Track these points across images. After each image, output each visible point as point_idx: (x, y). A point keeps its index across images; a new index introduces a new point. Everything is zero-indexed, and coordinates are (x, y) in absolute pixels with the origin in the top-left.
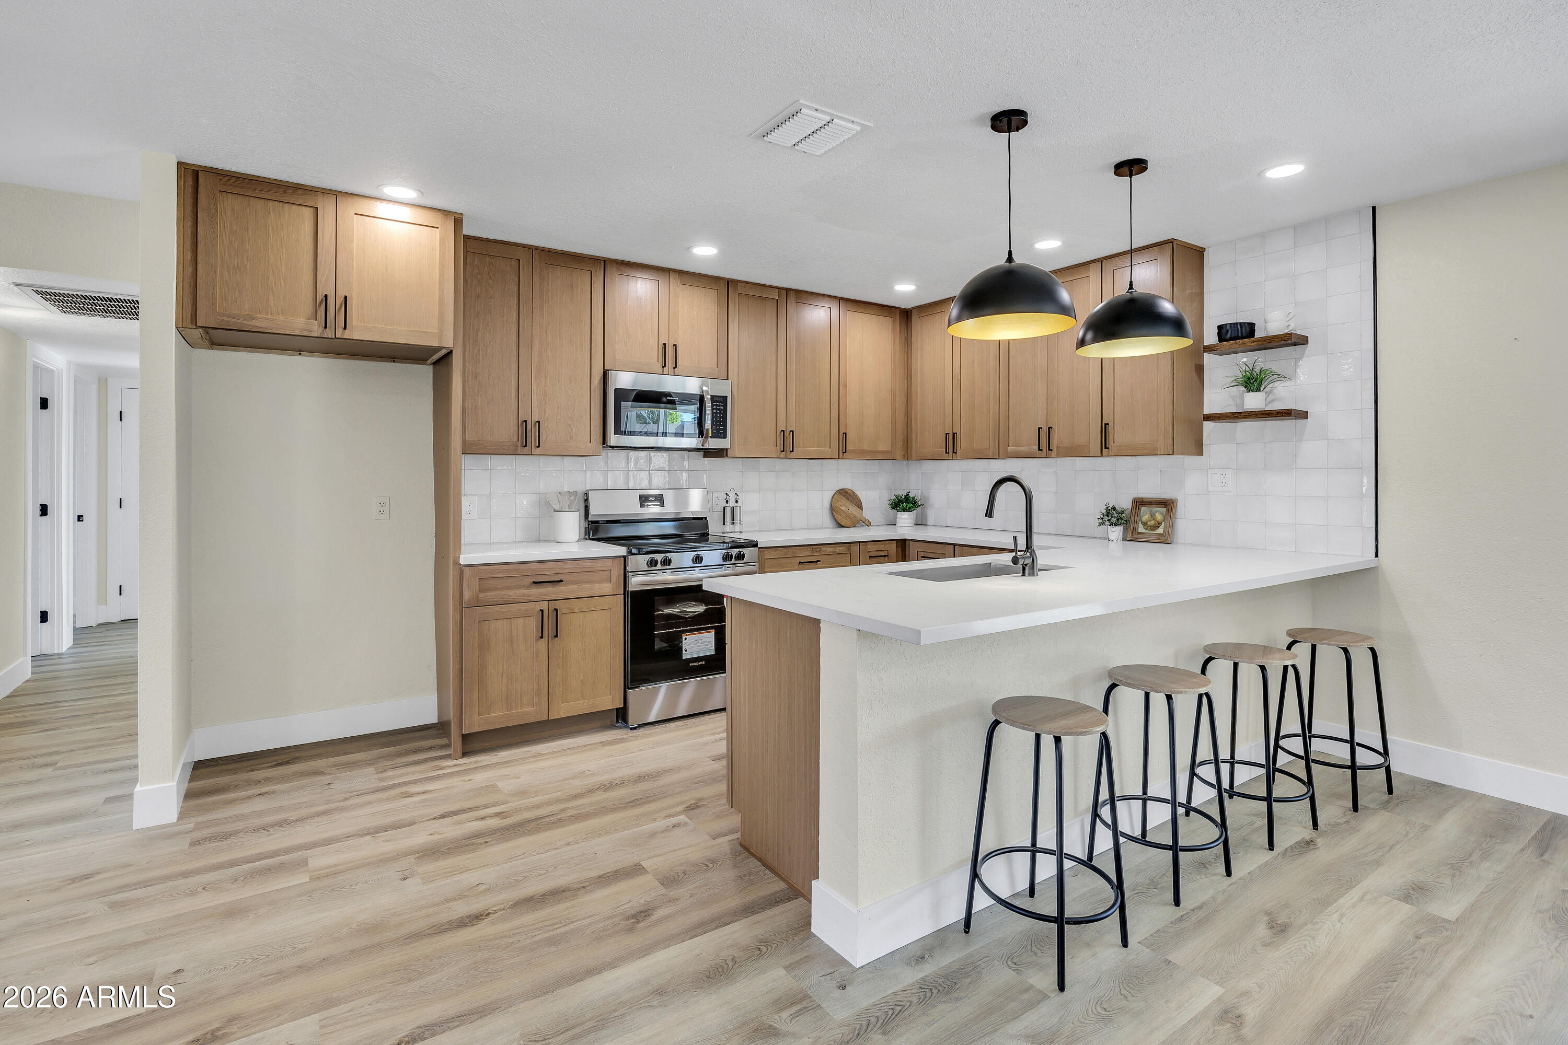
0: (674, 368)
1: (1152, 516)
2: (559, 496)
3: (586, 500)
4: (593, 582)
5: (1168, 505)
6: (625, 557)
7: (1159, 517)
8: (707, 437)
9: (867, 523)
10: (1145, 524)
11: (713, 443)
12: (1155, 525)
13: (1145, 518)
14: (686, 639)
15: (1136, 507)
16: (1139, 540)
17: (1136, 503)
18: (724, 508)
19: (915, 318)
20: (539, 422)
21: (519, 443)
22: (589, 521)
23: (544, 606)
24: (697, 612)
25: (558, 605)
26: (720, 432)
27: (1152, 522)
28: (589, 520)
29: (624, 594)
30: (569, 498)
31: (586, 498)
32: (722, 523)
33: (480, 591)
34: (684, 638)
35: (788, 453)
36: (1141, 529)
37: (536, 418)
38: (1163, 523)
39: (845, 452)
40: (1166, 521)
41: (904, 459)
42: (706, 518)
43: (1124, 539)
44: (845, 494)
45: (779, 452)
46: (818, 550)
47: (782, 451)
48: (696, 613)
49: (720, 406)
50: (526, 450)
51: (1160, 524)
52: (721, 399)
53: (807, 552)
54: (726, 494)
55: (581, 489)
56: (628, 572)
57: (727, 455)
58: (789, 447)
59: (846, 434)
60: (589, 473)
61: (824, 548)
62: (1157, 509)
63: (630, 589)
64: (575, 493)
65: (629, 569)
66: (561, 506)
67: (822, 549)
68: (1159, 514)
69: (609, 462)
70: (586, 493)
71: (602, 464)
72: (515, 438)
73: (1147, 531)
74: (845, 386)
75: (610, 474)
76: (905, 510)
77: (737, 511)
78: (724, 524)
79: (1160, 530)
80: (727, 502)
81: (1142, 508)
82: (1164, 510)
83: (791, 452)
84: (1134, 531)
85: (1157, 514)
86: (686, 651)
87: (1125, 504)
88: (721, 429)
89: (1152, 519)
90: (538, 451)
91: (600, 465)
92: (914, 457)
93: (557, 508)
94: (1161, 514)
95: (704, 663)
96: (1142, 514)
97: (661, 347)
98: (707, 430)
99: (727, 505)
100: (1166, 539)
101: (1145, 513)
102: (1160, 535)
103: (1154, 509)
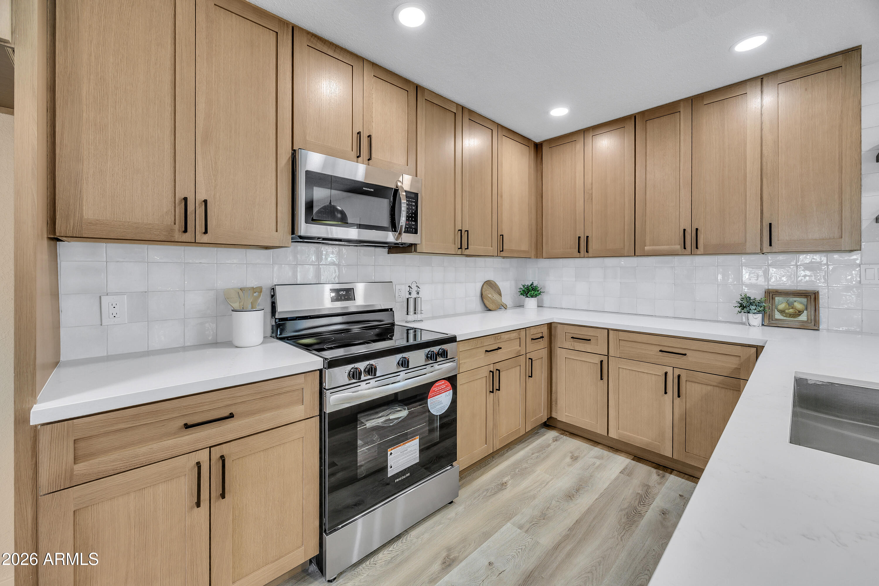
0: (369, 160)
1: (791, 305)
2: (241, 292)
3: (273, 296)
4: (278, 407)
5: (813, 297)
6: (321, 371)
7: (799, 306)
8: (400, 234)
9: (505, 307)
10: (782, 312)
11: (407, 238)
12: (795, 313)
13: (782, 307)
14: (391, 454)
15: (769, 297)
16: (779, 325)
17: (769, 293)
18: (408, 299)
19: (545, 149)
20: (205, 201)
21: (177, 227)
22: (276, 319)
23: (203, 456)
24: (401, 417)
25: (224, 450)
26: (412, 229)
27: (790, 310)
28: (277, 317)
29: (320, 415)
30: (253, 295)
31: (272, 293)
32: (406, 313)
33: (76, 460)
34: (389, 453)
35: (463, 250)
36: (778, 316)
37: (201, 197)
38: (805, 312)
39: (503, 251)
40: (809, 309)
41: (535, 258)
42: (391, 309)
43: (763, 325)
44: (489, 284)
45: (457, 249)
46: (499, 338)
47: (459, 249)
48: (400, 419)
49: (412, 202)
50: (188, 237)
51: (800, 312)
52: (413, 196)
53: (490, 341)
54: (409, 286)
55: (266, 282)
56: (325, 389)
57: (415, 251)
58: (465, 245)
59: (503, 235)
60: (276, 268)
61: (503, 336)
62: (796, 299)
63: (329, 409)
64: (259, 290)
65: (327, 385)
66: (242, 304)
67: (502, 337)
68: (799, 304)
69: (298, 256)
70: (273, 289)
71: (291, 258)
72: (169, 220)
73: (785, 318)
74: (502, 196)
75: (299, 268)
76: (532, 297)
77: (419, 301)
78: (408, 314)
79: (803, 317)
80: (410, 294)
81: (776, 298)
82: (804, 300)
83: (466, 249)
84: (771, 317)
85: (796, 304)
86: (391, 467)
87: (757, 295)
88: (413, 225)
89: (791, 308)
90: (205, 239)
91: (288, 259)
92: (544, 256)
93: (236, 306)
94: (801, 303)
95: (409, 474)
96: (776, 303)
97: (355, 136)
98: (402, 226)
99: (410, 296)
100: (812, 326)
101: (781, 303)
102: (803, 322)
103: (792, 299)
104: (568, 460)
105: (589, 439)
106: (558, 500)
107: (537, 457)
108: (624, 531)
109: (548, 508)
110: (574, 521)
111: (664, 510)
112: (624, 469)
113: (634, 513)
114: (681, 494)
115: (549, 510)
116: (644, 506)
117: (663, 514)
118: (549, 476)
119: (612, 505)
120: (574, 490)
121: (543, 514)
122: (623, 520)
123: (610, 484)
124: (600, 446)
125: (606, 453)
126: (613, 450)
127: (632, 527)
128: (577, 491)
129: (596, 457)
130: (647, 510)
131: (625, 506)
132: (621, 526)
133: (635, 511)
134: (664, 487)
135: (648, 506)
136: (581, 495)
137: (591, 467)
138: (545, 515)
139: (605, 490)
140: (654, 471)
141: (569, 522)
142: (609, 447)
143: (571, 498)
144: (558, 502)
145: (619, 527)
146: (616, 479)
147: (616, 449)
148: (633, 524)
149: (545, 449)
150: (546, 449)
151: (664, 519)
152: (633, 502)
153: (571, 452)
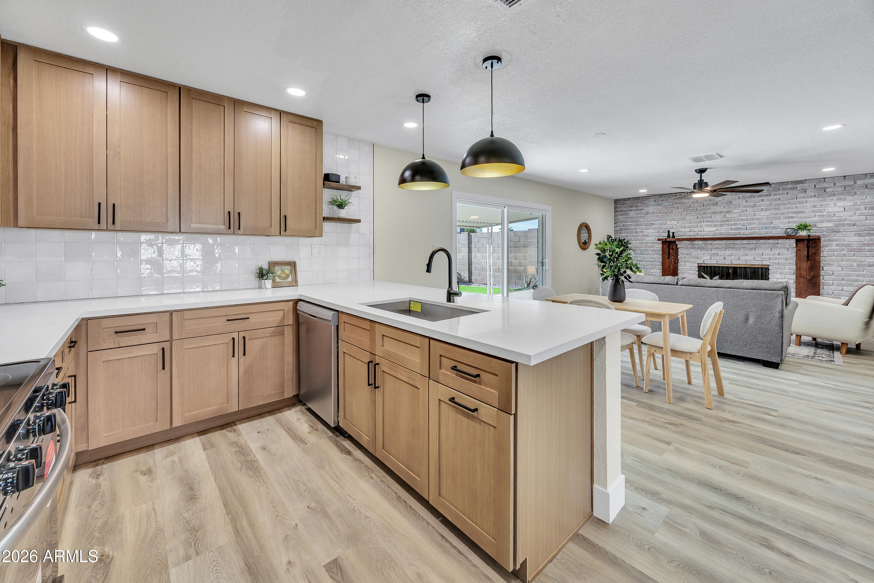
1: (283, 271)
5: (293, 265)
7: (287, 272)
10: (279, 277)
12: (286, 276)
13: (278, 273)
15: (271, 266)
16: (279, 286)
17: (271, 264)
27: (284, 275)
36: (277, 279)
38: (291, 275)
43: (273, 287)
51: (288, 276)
62: (285, 267)
68: (287, 270)
73: (281, 281)
79: (290, 279)
81: (275, 267)
82: (289, 267)
84: (275, 281)
85: (286, 270)
87: (265, 266)
89: (283, 273)
94: (288, 270)
96: (276, 270)
100: (294, 284)
101: (278, 270)
102: (290, 282)
103: (283, 267)
104: (143, 479)
105: (137, 449)
106: (186, 510)
107: (102, 505)
108: (260, 478)
109: (187, 522)
110: (223, 507)
111: (262, 447)
112: (203, 446)
113: (250, 464)
114: (258, 431)
115: (190, 522)
116: (249, 455)
117: (264, 449)
118: (145, 505)
119: (230, 473)
120: (187, 491)
121: (191, 530)
122: (251, 473)
123: (209, 463)
124: (156, 447)
125: (171, 447)
126: (173, 441)
127: (261, 471)
128: (191, 489)
129: (167, 456)
130: (254, 455)
131: (239, 465)
132: (254, 477)
133: (249, 462)
134: (244, 436)
135: (251, 453)
136: (199, 488)
137: (174, 465)
138: (194, 528)
139: (211, 469)
140: (224, 431)
141: (219, 510)
142: (165, 441)
143: (195, 498)
144: (189, 511)
145: (255, 479)
146: (208, 456)
147: (175, 439)
148: (259, 470)
149: (99, 492)
150: (100, 490)
151: (268, 451)
152: (240, 459)
153: (137, 471)
